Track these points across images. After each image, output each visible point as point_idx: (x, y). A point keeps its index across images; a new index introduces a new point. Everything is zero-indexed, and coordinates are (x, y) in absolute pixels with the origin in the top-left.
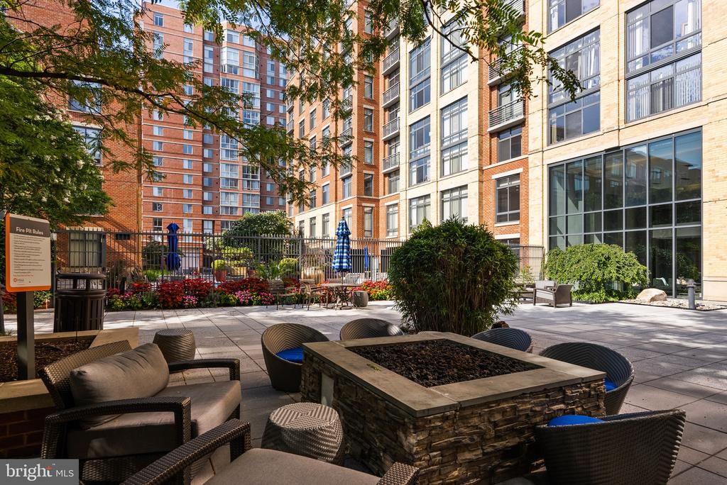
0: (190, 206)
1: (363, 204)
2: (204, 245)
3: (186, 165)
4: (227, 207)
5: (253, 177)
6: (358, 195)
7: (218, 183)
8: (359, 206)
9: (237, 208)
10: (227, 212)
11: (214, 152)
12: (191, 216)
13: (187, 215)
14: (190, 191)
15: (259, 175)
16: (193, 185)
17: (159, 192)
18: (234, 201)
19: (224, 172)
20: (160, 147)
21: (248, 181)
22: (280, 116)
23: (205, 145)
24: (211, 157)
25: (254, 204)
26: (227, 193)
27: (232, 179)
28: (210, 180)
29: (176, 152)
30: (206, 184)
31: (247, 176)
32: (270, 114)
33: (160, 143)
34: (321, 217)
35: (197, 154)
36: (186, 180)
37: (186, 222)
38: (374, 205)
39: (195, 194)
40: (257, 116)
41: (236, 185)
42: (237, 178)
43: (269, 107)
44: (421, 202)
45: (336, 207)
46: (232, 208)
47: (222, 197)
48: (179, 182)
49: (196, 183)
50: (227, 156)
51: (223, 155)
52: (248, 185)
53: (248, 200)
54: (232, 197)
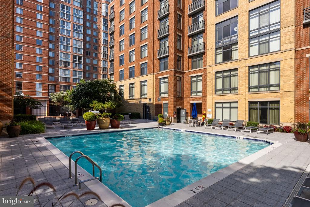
0: (40, 75)
1: (177, 75)
2: (50, 99)
3: (38, 51)
4: (64, 78)
5: (79, 61)
6: (174, 68)
7: (58, 63)
8: (175, 76)
9: (70, 78)
10: (63, 80)
11: (55, 46)
12: (41, 81)
13: (39, 81)
14: (41, 67)
15: (82, 61)
16: (43, 63)
17: (20, 67)
18: (68, 74)
19: (61, 57)
20: (21, 39)
21: (76, 64)
22: (94, 30)
23: (50, 41)
24: (53, 48)
25: (80, 76)
26: (64, 70)
27: (67, 62)
28: (53, 62)
29: (32, 43)
30: (51, 63)
31: (75, 61)
32: (89, 28)
33: (21, 37)
34: (139, 83)
35: (45, 46)
36: (38, 60)
37: (38, 85)
38: (181, 76)
39: (44, 69)
40: (81, 28)
41: (69, 65)
42: (70, 61)
43: (88, 24)
44: (228, 73)
45: (153, 76)
46: (66, 78)
47: (61, 71)
48: (33, 61)
49: (44, 62)
50: (64, 48)
51: (61, 48)
52: (76, 66)
53: (76, 74)
54: (66, 72)
